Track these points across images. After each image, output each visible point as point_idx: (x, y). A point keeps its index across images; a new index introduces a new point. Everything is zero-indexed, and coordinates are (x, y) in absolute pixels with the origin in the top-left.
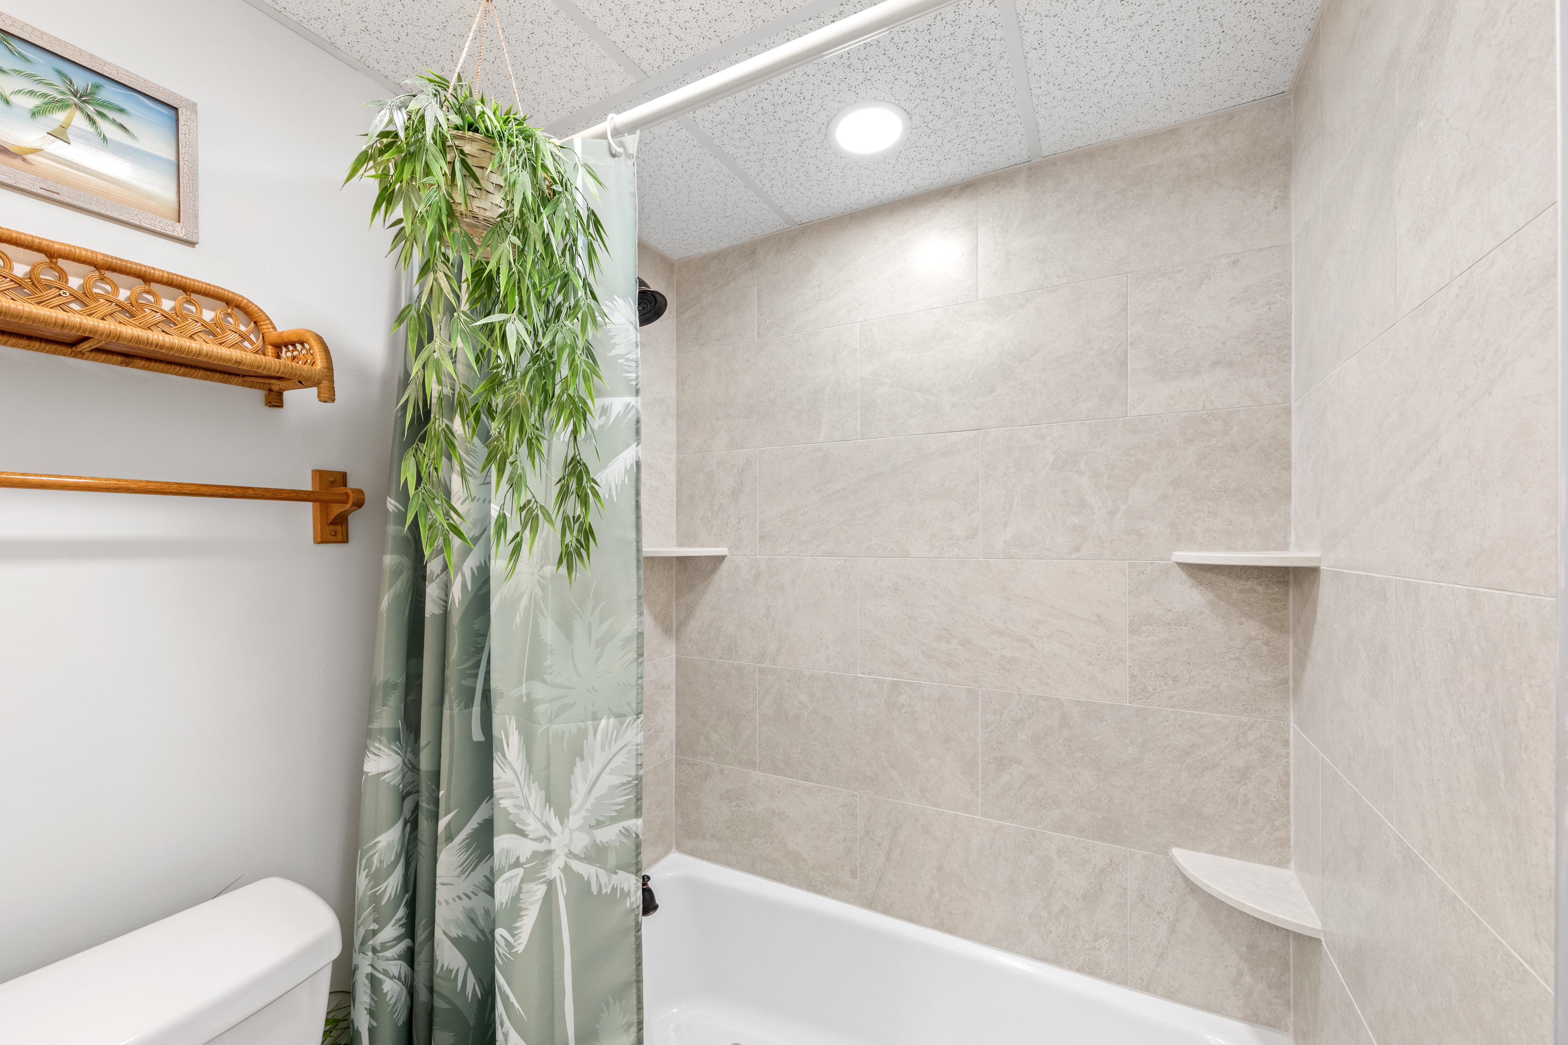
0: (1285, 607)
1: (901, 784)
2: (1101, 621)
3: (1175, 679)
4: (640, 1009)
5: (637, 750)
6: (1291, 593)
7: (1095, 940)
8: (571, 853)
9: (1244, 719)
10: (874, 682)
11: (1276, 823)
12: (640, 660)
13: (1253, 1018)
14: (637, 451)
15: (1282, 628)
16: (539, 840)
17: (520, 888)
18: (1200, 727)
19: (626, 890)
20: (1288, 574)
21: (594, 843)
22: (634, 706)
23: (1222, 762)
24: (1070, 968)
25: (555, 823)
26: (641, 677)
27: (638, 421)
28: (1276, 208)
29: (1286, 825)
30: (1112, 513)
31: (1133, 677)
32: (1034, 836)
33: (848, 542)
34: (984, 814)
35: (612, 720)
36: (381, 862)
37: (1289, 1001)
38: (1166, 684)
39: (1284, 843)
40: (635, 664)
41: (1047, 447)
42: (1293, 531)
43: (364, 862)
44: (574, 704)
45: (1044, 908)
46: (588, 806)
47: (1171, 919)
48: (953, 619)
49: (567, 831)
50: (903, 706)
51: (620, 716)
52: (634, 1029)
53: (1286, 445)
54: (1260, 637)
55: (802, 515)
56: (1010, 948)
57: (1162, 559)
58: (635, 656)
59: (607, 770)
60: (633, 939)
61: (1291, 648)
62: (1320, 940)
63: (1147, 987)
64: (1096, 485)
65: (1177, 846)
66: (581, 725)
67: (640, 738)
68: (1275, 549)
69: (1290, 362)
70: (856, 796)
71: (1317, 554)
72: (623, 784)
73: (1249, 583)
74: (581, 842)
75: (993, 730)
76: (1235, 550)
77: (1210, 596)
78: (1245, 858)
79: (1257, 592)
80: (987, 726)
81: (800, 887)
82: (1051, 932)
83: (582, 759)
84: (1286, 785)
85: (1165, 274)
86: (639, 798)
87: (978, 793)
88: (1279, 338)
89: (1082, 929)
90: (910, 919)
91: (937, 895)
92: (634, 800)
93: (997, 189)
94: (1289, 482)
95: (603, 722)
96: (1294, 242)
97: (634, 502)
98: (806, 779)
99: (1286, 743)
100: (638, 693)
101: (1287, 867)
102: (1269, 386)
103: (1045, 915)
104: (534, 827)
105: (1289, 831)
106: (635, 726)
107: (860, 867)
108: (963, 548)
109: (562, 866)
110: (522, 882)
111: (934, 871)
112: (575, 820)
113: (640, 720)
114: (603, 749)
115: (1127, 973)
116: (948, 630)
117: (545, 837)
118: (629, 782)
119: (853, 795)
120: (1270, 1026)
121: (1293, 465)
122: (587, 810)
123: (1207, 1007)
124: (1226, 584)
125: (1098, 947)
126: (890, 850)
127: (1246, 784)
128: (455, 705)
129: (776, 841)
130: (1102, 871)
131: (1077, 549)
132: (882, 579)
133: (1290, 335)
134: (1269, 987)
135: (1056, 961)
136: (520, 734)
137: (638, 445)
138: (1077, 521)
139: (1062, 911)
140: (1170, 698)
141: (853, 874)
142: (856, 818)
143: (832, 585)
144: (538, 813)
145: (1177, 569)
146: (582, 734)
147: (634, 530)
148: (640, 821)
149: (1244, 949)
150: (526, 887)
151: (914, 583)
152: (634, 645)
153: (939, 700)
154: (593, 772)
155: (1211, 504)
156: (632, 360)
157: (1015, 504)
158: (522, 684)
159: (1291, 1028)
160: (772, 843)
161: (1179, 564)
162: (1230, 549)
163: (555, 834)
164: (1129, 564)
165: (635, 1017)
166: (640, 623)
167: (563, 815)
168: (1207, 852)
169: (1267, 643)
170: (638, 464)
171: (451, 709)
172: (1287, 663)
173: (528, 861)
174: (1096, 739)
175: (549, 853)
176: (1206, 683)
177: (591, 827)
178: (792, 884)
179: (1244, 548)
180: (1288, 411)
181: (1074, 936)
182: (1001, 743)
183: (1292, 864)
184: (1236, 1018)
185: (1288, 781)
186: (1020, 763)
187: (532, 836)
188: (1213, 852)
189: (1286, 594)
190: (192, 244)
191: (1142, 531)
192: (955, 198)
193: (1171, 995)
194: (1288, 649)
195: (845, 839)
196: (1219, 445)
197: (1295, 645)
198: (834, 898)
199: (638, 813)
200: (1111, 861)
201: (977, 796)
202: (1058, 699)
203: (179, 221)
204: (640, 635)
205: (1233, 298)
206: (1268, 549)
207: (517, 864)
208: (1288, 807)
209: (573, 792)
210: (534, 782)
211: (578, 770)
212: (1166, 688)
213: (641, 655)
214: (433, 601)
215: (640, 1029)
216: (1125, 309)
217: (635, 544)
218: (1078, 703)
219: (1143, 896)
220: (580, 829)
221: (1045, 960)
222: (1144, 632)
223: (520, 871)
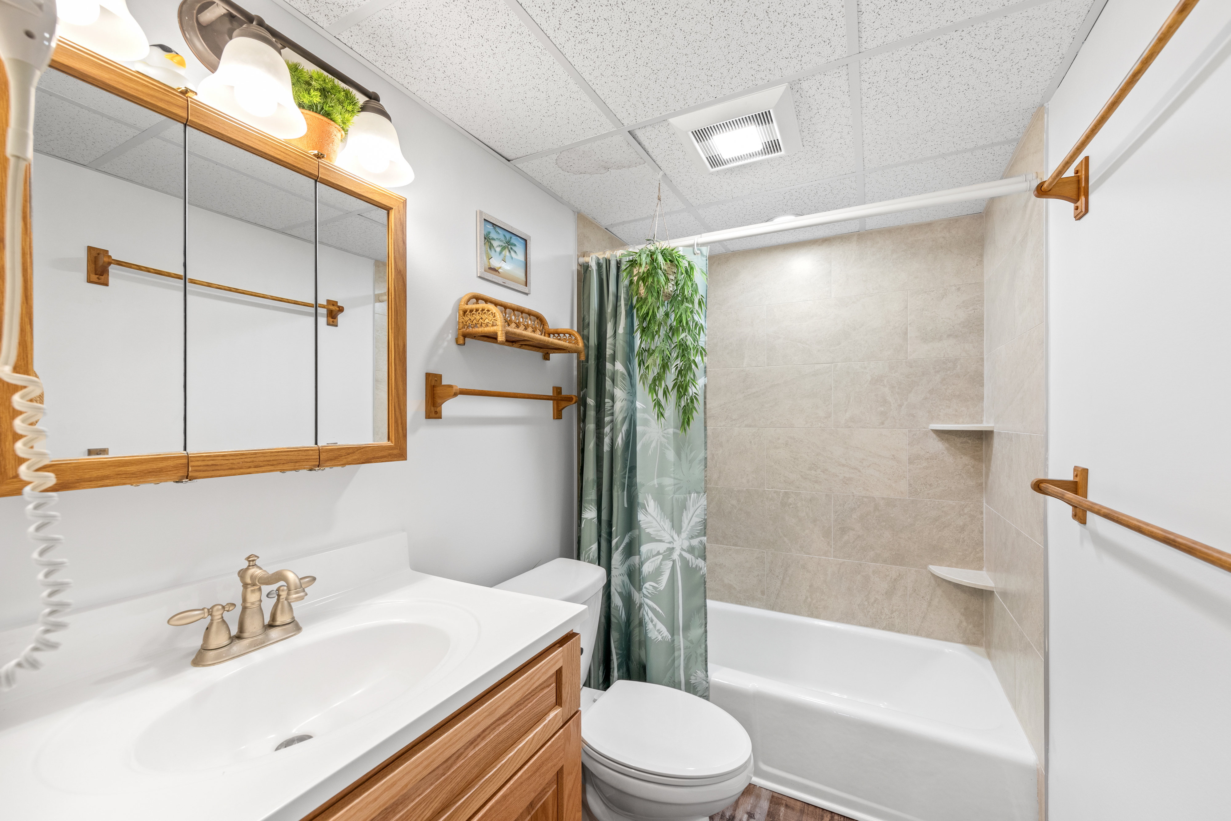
0: (981, 450)
1: (789, 544)
2: (895, 458)
3: (931, 485)
4: (706, 618)
5: (705, 508)
6: (984, 443)
7: (892, 614)
8: (682, 548)
9: (963, 503)
10: (774, 492)
11: (977, 550)
12: (706, 469)
13: (967, 642)
14: (705, 380)
15: (980, 459)
16: (670, 543)
17: (661, 564)
18: (942, 507)
19: (701, 567)
20: (983, 434)
21: (691, 546)
22: (703, 489)
23: (953, 523)
24: (879, 628)
25: (676, 536)
26: (706, 477)
27: (705, 367)
28: (977, 265)
29: (982, 551)
30: (900, 406)
31: (910, 485)
32: (861, 565)
33: (760, 420)
34: (835, 557)
35: (695, 494)
36: (594, 556)
37: (983, 632)
38: (926, 488)
39: (981, 559)
40: (704, 471)
41: (867, 373)
42: (985, 415)
43: (587, 556)
44: (682, 487)
45: (866, 600)
46: (688, 529)
47: (929, 599)
48: (818, 459)
49: (681, 539)
50: (791, 504)
51: (697, 493)
52: (703, 626)
53: (982, 375)
54: (970, 464)
55: (733, 405)
56: (848, 622)
57: (924, 428)
58: (704, 468)
59: (694, 515)
60: (703, 588)
61: (984, 469)
62: (993, 592)
63: (917, 633)
64: (892, 392)
65: (931, 565)
66: (685, 495)
67: (705, 503)
68: (977, 423)
69: (984, 337)
70: (764, 552)
71: (992, 425)
72: (700, 522)
73: (965, 439)
74: (686, 544)
75: (839, 514)
76: (958, 423)
77: (947, 445)
78: (963, 567)
79: (969, 443)
80: (836, 512)
81: (732, 603)
82: (869, 612)
83: (686, 510)
84: (982, 532)
85: (926, 292)
86: (705, 528)
87: (831, 546)
88: (979, 325)
89: (885, 609)
90: (795, 613)
91: (809, 599)
92: (703, 529)
93: (841, 243)
94: (983, 392)
95: (693, 495)
96: (985, 282)
97: (703, 402)
98: (735, 545)
99: (982, 513)
100: (705, 483)
101: (982, 570)
102: (974, 347)
103: (867, 604)
104: (667, 538)
105: (983, 553)
106: (704, 497)
107: (767, 589)
108: (823, 423)
109: (679, 554)
110: (662, 560)
111: (808, 587)
112: (684, 535)
113: (705, 495)
114: (693, 506)
115: (907, 628)
116: (815, 465)
117: (672, 542)
118: (702, 521)
119: (762, 552)
120: (974, 644)
121: (985, 384)
122: (688, 531)
123: (946, 640)
124: (954, 440)
125: (893, 617)
126: (784, 579)
127: (964, 533)
128: (619, 490)
129: (718, 580)
130: (895, 580)
131: (883, 423)
132: (779, 439)
133: (983, 324)
134: (974, 627)
135: (872, 626)
136: (655, 501)
137: (705, 377)
138: (883, 409)
139: (875, 601)
140: (928, 494)
141: (763, 593)
142: (764, 564)
143: (751, 442)
144: (669, 532)
145: (932, 433)
146: (685, 500)
147: (703, 414)
148: (705, 538)
149: (963, 610)
150: (664, 563)
151: (797, 441)
152: (703, 463)
153: (811, 500)
154: (690, 516)
155: (947, 402)
156: (703, 341)
157: (851, 401)
158: (654, 479)
159: (984, 644)
160: (715, 581)
161: (932, 430)
162: (956, 423)
163: (676, 541)
164: (909, 430)
165: (704, 621)
166: (706, 453)
167: (679, 533)
168: (946, 566)
169: (973, 467)
170: (705, 386)
171: (618, 492)
172: (982, 476)
173: (665, 552)
174: (892, 516)
175: (673, 548)
176: (945, 486)
177: (690, 538)
178: (727, 602)
179: (963, 423)
180: (982, 359)
181: (881, 612)
182: (843, 520)
183: (984, 569)
184: (959, 643)
185: (983, 530)
186: (853, 530)
187: (667, 541)
188: (949, 566)
189: (982, 444)
190: (527, 294)
191: (915, 415)
192: (819, 245)
193: (929, 636)
194: (982, 469)
195: (758, 575)
196: (951, 374)
197: (986, 467)
198: (752, 606)
199: (705, 535)
200: (900, 575)
201: (831, 548)
202: (873, 497)
203: (526, 286)
204: (706, 458)
205: (957, 306)
206: (973, 423)
207: (658, 553)
208: (983, 542)
209: (683, 523)
210: (667, 519)
211: (684, 514)
212: (926, 489)
213: (706, 467)
214: (607, 445)
215: (706, 627)
216: (906, 307)
217: (703, 420)
218: (883, 498)
219: (915, 590)
220: (685, 539)
221: (866, 626)
222: (915, 463)
223: (661, 557)
